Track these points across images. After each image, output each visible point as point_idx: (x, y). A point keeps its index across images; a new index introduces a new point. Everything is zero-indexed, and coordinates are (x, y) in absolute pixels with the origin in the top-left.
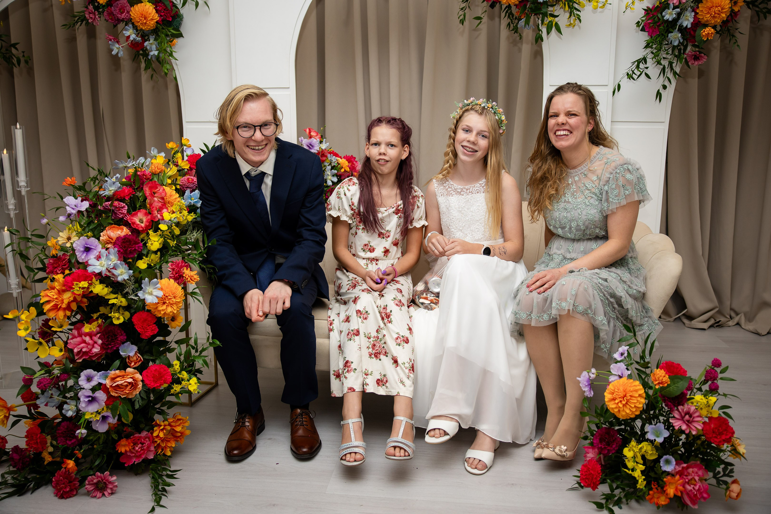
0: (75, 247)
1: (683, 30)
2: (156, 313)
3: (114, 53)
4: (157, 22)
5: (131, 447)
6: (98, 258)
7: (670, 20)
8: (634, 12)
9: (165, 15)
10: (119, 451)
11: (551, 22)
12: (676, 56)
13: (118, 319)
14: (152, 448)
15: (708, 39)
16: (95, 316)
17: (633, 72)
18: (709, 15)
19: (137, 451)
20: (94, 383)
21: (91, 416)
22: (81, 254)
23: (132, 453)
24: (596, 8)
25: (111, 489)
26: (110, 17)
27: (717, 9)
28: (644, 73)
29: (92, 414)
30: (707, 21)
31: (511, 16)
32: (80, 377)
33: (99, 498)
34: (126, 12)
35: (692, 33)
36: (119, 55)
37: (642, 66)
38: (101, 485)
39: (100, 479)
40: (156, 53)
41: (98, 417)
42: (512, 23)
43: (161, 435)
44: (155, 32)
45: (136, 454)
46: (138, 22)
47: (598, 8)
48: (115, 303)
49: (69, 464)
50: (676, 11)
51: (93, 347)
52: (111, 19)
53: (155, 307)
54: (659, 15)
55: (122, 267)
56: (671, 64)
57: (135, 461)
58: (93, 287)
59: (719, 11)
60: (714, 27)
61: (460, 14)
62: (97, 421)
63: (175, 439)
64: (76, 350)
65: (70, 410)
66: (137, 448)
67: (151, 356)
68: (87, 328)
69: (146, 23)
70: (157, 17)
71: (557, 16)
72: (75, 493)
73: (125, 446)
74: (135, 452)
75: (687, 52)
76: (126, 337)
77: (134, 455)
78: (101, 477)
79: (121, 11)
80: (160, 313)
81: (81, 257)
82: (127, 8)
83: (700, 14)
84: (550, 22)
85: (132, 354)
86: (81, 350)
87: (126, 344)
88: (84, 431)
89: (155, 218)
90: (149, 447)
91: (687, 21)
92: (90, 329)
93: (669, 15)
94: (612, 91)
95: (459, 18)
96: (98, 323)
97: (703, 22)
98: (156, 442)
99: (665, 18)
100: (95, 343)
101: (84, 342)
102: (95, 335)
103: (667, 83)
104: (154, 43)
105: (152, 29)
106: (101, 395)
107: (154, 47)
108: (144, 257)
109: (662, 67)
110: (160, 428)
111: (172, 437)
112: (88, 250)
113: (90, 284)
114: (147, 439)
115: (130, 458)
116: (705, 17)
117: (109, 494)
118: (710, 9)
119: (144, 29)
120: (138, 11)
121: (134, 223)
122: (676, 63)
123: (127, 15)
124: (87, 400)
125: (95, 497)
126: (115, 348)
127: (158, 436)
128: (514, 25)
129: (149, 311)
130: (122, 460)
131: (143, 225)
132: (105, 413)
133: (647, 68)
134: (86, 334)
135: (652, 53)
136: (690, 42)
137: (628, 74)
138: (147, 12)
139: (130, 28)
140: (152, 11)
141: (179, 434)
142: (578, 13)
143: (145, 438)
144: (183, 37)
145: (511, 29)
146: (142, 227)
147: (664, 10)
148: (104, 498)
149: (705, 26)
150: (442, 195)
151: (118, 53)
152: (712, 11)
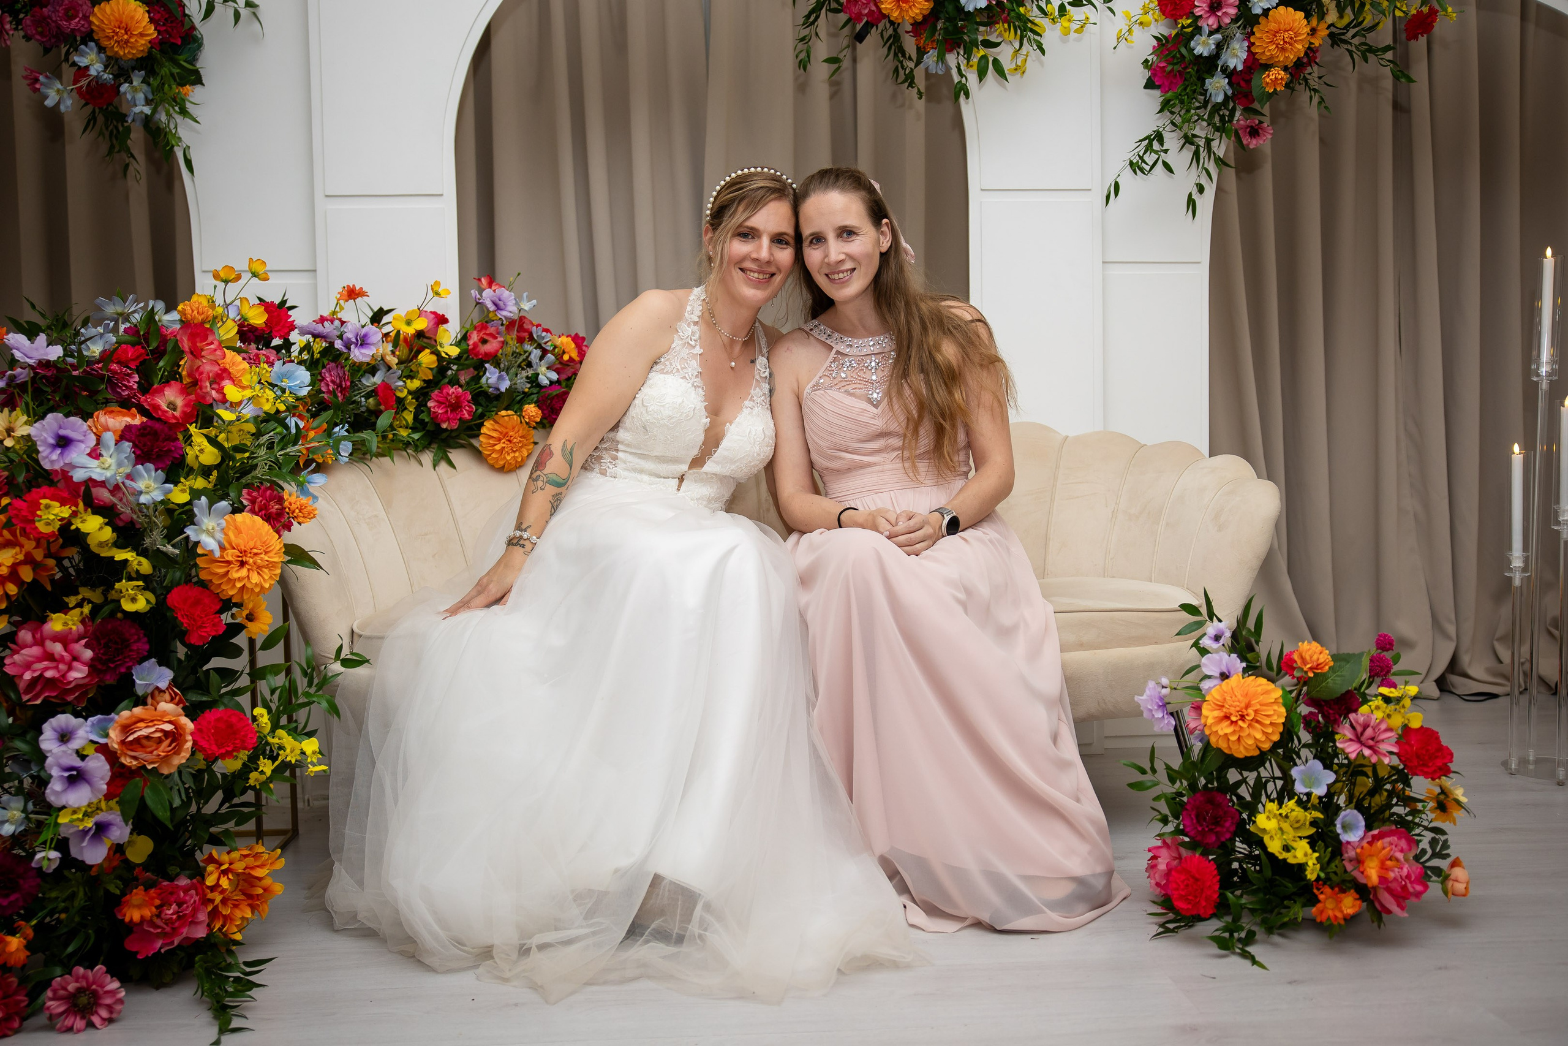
0: (35, 437)
1: (1231, 75)
2: (223, 587)
3: (49, 103)
4: (151, 43)
5: (154, 909)
6: (95, 454)
7: (1205, 54)
8: (1131, 47)
9: (166, 31)
10: (127, 919)
11: (984, 58)
12: (1217, 129)
13: (134, 600)
14: (202, 917)
15: (1275, 89)
16: (72, 601)
17: (1141, 158)
18: (1274, 46)
19: (169, 922)
20: (76, 744)
21: (75, 817)
22: (48, 451)
23: (157, 927)
24: (1066, 32)
25: (110, 1008)
26: (40, 29)
27: (1286, 35)
28: (1160, 162)
29: (74, 812)
30: (1272, 57)
31: (900, 55)
32: (41, 733)
33: (79, 1031)
34: (81, 15)
35: (1242, 83)
36: (62, 108)
37: (1156, 145)
38: (83, 1000)
39: (84, 984)
40: (147, 110)
41: (89, 823)
42: (902, 68)
43: (225, 883)
44: (147, 64)
45: (163, 929)
46: (110, 38)
47: (1072, 32)
48: (130, 559)
49: (7, 944)
50: (1215, 39)
51: (70, 668)
52: (41, 34)
53: (221, 571)
54: (1183, 51)
55: (149, 476)
56: (1208, 142)
57: (161, 948)
58: (79, 521)
59: (1291, 38)
60: (1285, 69)
61: (797, 51)
62: (85, 832)
63: (250, 902)
64: (28, 676)
65: (7, 821)
66: (171, 912)
67: (203, 695)
68: (57, 623)
69: (127, 42)
70: (151, 30)
71: (997, 45)
72: (16, 1024)
73: (139, 907)
74: (162, 924)
75: (1236, 119)
76: (147, 647)
77: (159, 930)
78: (85, 977)
79: (70, 13)
80: (234, 585)
81: (51, 460)
82: (85, 7)
83: (1257, 44)
84: (982, 57)
85: (163, 685)
86: (41, 675)
87: (146, 664)
88: (54, 855)
89: (204, 398)
90: (195, 910)
91: (1235, 57)
92: (65, 624)
93: (1203, 46)
94: (1105, 194)
95: (797, 57)
96: (82, 613)
97: (1263, 59)
98: (212, 901)
99: (1195, 52)
100: (76, 658)
101: (49, 656)
102: (77, 641)
103: (1204, 181)
104: (141, 90)
105: (140, 56)
106: (99, 766)
107: (140, 96)
108: (182, 480)
109: (1193, 148)
110: (219, 868)
111: (243, 897)
112: (64, 443)
113: (75, 514)
114: (193, 892)
115: (151, 938)
116: (1266, 50)
117: (104, 1020)
118: (1275, 36)
119: (122, 53)
120: (112, 14)
121: (157, 407)
122: (1218, 141)
123: (82, 22)
124: (66, 774)
125: (70, 1029)
126: (123, 670)
127: (215, 887)
128: (907, 72)
129: (204, 585)
130: (131, 945)
131: (177, 414)
132: (101, 817)
133: (1166, 151)
134: (57, 638)
135: (1173, 123)
136: (1239, 104)
137: (1131, 163)
138: (132, 18)
139: (91, 50)
140: (143, 17)
141: (260, 891)
142: (1039, 38)
143: (186, 889)
144: (203, 85)
145: (900, 80)
146: (174, 417)
147: (1192, 36)
148: (91, 1032)
149: (1267, 67)
151: (58, 103)
152: (1280, 38)
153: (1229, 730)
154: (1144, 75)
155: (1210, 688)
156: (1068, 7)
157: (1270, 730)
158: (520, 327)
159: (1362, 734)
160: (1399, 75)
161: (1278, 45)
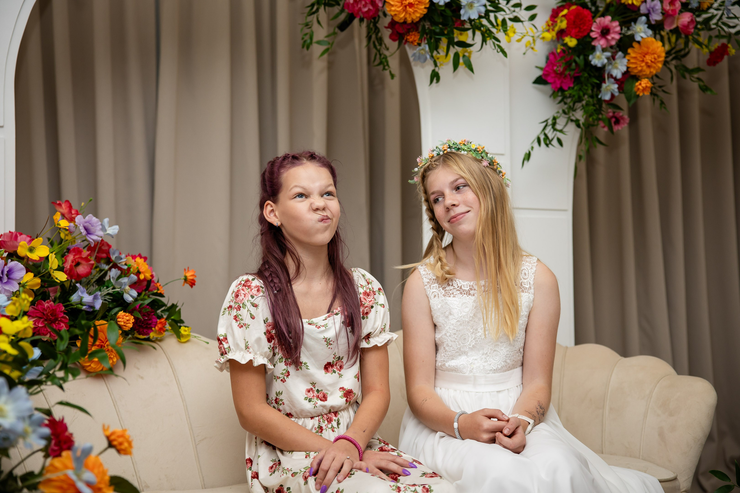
1: (617, 80)
7: (600, 65)
15: (643, 94)
18: (644, 64)
27: (653, 57)
28: (556, 138)
30: (641, 71)
31: (377, 44)
42: (379, 54)
50: (605, 55)
59: (655, 59)
60: (650, 79)
84: (457, 54)
91: (618, 69)
93: (598, 60)
95: (302, 38)
97: (634, 72)
116: (638, 65)
118: (645, 57)
128: (382, 57)
133: (561, 130)
135: (562, 110)
137: (538, 139)
142: (498, 43)
145: (376, 63)
149: (636, 78)
150: (435, 296)
152: (648, 58)
154: (539, 73)
156: (509, 22)
160: (704, 89)
161: (647, 63)
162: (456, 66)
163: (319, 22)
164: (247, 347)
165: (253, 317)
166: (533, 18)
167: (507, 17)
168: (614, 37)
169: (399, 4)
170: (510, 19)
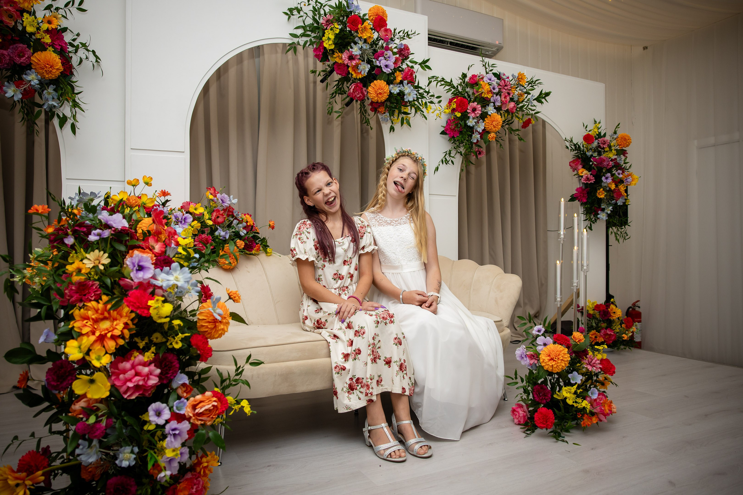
1: (479, 133)
2: (213, 334)
3: (8, 95)
4: (61, 73)
7: (472, 126)
9: (65, 65)
11: (404, 118)
13: (177, 342)
15: (492, 140)
16: (141, 345)
17: (446, 159)
21: (175, 453)
22: (135, 272)
27: (496, 122)
28: (450, 161)
29: (174, 451)
30: (491, 129)
34: (26, 56)
36: (15, 98)
40: (55, 103)
42: (365, 118)
44: (57, 82)
50: (474, 121)
51: (150, 379)
53: (212, 326)
59: (497, 124)
60: (495, 133)
61: (329, 107)
64: (131, 385)
65: (125, 459)
66: (193, 491)
71: (409, 114)
75: (474, 148)
76: (179, 365)
79: (21, 54)
80: (218, 333)
81: (137, 277)
83: (487, 124)
84: (402, 117)
86: (137, 383)
87: (177, 375)
91: (480, 128)
93: (470, 123)
94: (434, 170)
97: (488, 130)
99: (467, 124)
100: (151, 373)
101: (139, 373)
102: (151, 364)
104: (52, 94)
105: (55, 79)
106: (186, 427)
107: (51, 97)
112: (141, 268)
116: (489, 126)
119: (47, 76)
123: (27, 59)
131: (157, 251)
134: (141, 364)
135: (454, 147)
137: (442, 160)
139: (33, 73)
142: (423, 113)
145: (364, 122)
146: (156, 253)
149: (489, 132)
151: (13, 96)
152: (494, 123)
153: (554, 363)
154: (443, 129)
155: (542, 349)
156: (428, 103)
157: (566, 363)
158: (229, 211)
159: (591, 362)
160: (520, 139)
161: (494, 125)
162: (402, 124)
163: (336, 102)
164: (305, 252)
165: (308, 238)
166: (440, 102)
167: (427, 101)
168: (478, 112)
169: (375, 93)
170: (429, 102)
